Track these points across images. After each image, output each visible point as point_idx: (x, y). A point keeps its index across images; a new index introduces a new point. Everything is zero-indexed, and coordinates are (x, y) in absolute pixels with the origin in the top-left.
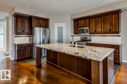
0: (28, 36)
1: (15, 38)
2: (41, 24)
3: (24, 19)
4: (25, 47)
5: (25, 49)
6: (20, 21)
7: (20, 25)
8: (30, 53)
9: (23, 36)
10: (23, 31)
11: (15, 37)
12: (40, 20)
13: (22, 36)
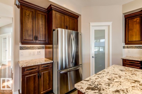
0: (43, 47)
1: (21, 51)
2: (68, 25)
3: (37, 14)
4: (38, 72)
5: (39, 77)
6: (29, 16)
7: (29, 24)
8: (48, 84)
9: (35, 47)
10: (36, 38)
11: (21, 48)
12: (66, 17)
13: (33, 47)
